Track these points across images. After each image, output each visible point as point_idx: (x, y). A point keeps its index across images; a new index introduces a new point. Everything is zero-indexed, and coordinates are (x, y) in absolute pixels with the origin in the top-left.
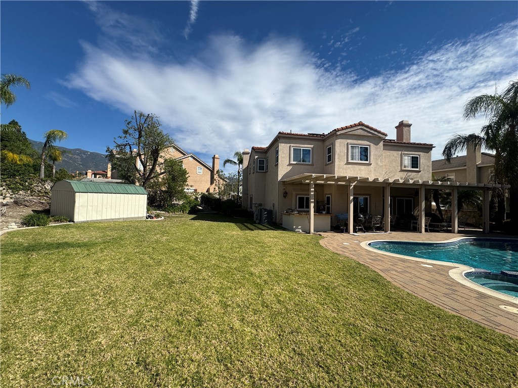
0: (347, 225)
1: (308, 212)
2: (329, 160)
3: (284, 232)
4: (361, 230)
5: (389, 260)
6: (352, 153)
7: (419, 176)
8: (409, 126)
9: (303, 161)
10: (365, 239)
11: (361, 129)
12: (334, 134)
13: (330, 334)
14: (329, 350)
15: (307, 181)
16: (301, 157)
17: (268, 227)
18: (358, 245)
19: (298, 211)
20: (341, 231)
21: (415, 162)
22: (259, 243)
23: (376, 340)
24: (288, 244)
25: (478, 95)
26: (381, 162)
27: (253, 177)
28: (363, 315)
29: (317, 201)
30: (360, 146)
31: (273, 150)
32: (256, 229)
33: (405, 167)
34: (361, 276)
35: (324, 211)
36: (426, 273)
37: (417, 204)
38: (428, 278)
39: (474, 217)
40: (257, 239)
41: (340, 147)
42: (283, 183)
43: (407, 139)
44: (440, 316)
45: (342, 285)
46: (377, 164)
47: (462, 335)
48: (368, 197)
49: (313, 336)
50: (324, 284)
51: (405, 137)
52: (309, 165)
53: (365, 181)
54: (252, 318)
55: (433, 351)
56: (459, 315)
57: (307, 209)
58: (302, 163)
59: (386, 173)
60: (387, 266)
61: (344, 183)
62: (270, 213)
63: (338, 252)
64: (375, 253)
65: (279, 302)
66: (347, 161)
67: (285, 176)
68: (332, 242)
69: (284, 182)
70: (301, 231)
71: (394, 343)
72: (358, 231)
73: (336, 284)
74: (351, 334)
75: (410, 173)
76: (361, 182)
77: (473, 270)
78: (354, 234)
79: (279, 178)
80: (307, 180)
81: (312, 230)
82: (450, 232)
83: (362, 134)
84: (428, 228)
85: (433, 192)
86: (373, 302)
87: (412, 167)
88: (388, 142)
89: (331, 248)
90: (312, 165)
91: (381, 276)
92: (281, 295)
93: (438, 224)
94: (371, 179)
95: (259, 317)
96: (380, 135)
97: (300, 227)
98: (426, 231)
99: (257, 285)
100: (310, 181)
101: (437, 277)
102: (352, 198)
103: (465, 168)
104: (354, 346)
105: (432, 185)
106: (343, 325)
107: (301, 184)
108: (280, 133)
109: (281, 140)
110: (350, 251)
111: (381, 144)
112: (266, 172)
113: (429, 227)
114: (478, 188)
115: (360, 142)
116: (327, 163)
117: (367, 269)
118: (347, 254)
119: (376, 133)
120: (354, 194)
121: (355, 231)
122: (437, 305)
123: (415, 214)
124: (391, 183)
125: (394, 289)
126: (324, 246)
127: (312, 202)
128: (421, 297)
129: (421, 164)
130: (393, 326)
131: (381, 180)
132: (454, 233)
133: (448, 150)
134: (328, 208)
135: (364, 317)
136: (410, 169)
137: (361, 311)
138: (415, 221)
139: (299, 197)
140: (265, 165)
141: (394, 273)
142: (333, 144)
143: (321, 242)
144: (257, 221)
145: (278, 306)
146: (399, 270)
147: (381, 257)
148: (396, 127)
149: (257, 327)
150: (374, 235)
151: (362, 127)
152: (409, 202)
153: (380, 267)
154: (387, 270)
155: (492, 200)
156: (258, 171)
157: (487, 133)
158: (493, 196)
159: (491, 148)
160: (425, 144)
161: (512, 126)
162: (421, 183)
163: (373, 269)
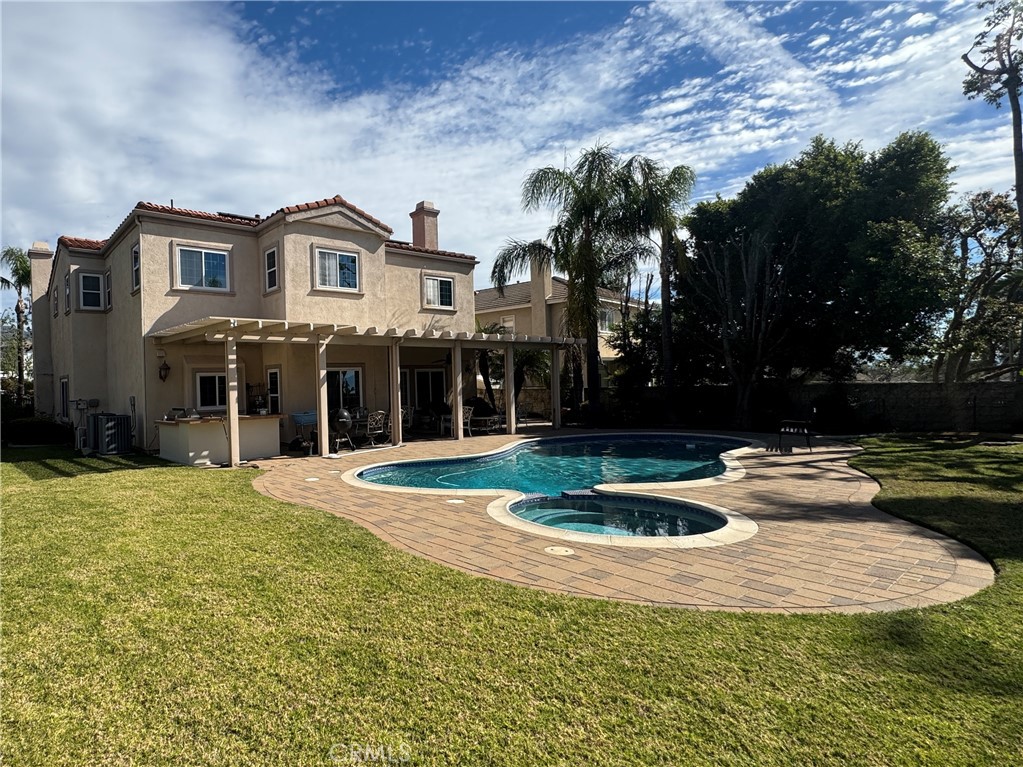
0: (315, 438)
1: (224, 414)
2: (272, 283)
3: (164, 469)
4: (346, 446)
5: (391, 502)
6: (323, 268)
7: (453, 321)
8: (435, 214)
9: (214, 283)
10: (353, 463)
11: (340, 213)
12: (281, 218)
13: (259, 668)
14: (255, 696)
15: (217, 336)
16: (207, 274)
17: (118, 463)
18: (338, 478)
19: (199, 413)
20: (306, 454)
21: (446, 293)
22: (91, 505)
23: (344, 654)
24: (172, 497)
26: (383, 290)
27: (66, 328)
28: (328, 615)
29: (247, 385)
30: (338, 253)
31: (121, 254)
32: (81, 472)
33: (429, 303)
34: (333, 542)
35: (265, 407)
36: (451, 515)
37: (450, 384)
38: (453, 524)
39: (542, 400)
40: (85, 498)
41: (296, 251)
42: (157, 341)
43: (431, 242)
44: (457, 584)
45: (293, 567)
46: (375, 295)
47: (483, 607)
48: (360, 370)
49: (222, 682)
50: (256, 573)
51: (427, 238)
52: (224, 294)
53: (348, 333)
54: (74, 685)
55: (437, 643)
56: (485, 576)
57: (222, 407)
58: (204, 288)
59: (394, 315)
60: (386, 514)
61: (305, 340)
62: (123, 423)
63: (293, 501)
64: (368, 491)
65: (145, 633)
66: (312, 286)
67: (161, 322)
68: (283, 480)
69: (159, 339)
70: (209, 463)
71: (375, 650)
72: (341, 448)
73: (279, 569)
74: (300, 655)
75: (438, 317)
76: (341, 336)
77: (523, 497)
78: (331, 455)
79: (146, 327)
80: (219, 332)
81: (236, 458)
82: (504, 432)
83: (342, 225)
84: (468, 427)
85: (478, 356)
86: (349, 586)
87: (442, 304)
88: (395, 247)
89: (278, 493)
90: (232, 294)
91: (372, 535)
92: (149, 617)
93: (485, 418)
94: (361, 331)
95: (91, 679)
96: (377, 229)
97: (205, 453)
98: (466, 434)
99: (84, 609)
100: (226, 337)
102: (323, 373)
103: (529, 305)
104: (304, 675)
105: (473, 341)
106: (287, 643)
107: (205, 343)
108: (140, 205)
109: (146, 225)
110: (317, 494)
111: (382, 249)
112: (105, 312)
113: (472, 425)
114: (543, 345)
115: (338, 243)
116: (268, 290)
117: (346, 525)
118: (311, 503)
119: (370, 225)
120: (328, 365)
121: (333, 450)
122: (456, 568)
123: (449, 402)
124: (400, 338)
125: (392, 555)
126: (261, 490)
127: (233, 388)
128: (434, 560)
129: (457, 296)
130: (379, 622)
131: (381, 331)
132: (510, 433)
133: (500, 271)
134: (275, 401)
135: (327, 619)
136: (438, 306)
137: (325, 608)
138: (448, 417)
139: (201, 378)
140: (101, 292)
141: (398, 524)
142: (280, 245)
143: (257, 484)
144: (86, 451)
145: (143, 643)
146: (407, 517)
147: (378, 497)
148: (411, 215)
149: (84, 701)
150: (371, 453)
151: (341, 209)
152: (437, 377)
153: (374, 519)
154: (386, 522)
155: (566, 365)
156: (82, 307)
157: (555, 241)
158: (566, 361)
159: (562, 269)
160: (462, 256)
161: (587, 232)
162: (453, 338)
163: (360, 523)
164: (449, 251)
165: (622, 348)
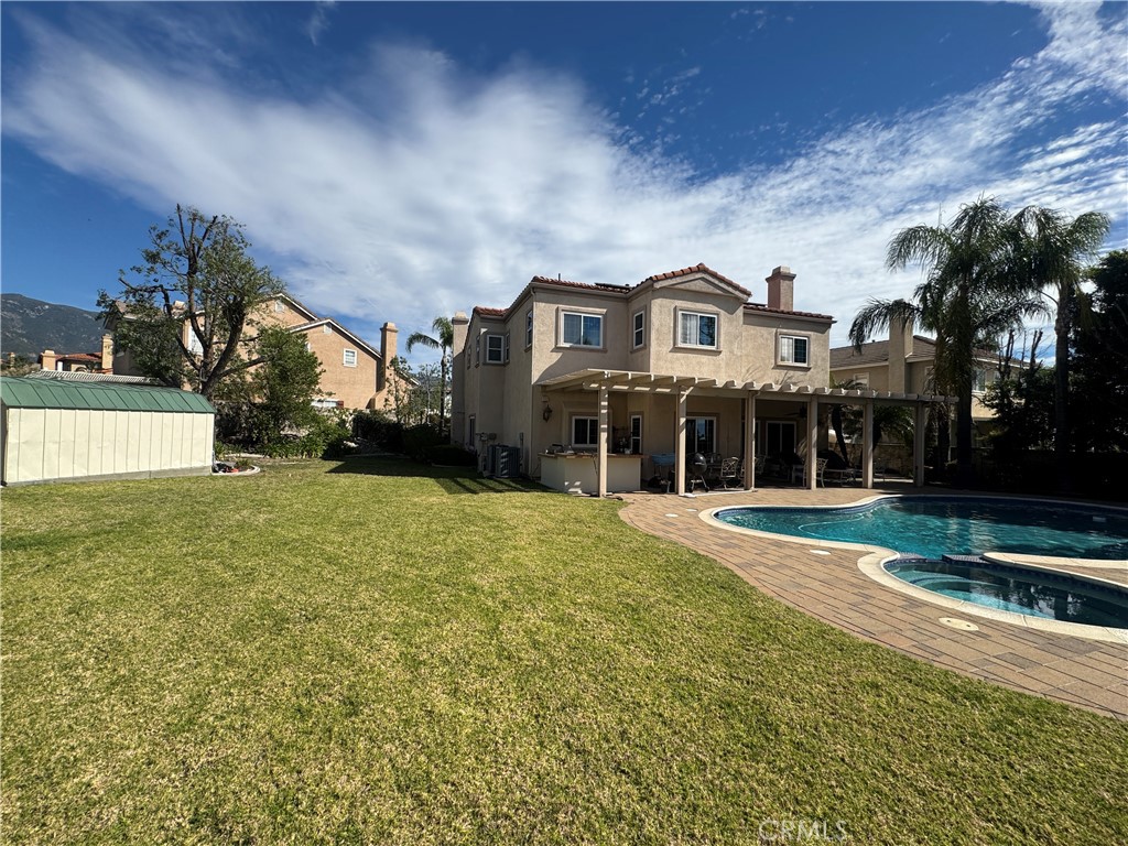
0: (673, 478)
1: (596, 451)
2: (639, 341)
3: (545, 494)
4: (699, 487)
5: (752, 545)
6: (685, 328)
7: (807, 377)
8: (792, 277)
9: (585, 343)
10: (709, 504)
11: (702, 279)
12: (649, 287)
13: (642, 703)
14: (641, 735)
15: (593, 385)
16: (581, 334)
17: (509, 486)
18: (695, 516)
19: (573, 449)
20: (664, 492)
21: (801, 350)
22: (489, 519)
23: (729, 705)
24: (553, 519)
25: (912, 225)
26: (740, 348)
27: (475, 376)
28: (706, 658)
29: (614, 428)
30: (699, 314)
31: (519, 318)
32: (483, 491)
33: (783, 360)
34: (700, 580)
35: (628, 448)
36: (819, 566)
37: (805, 434)
38: (823, 576)
39: (899, 457)
40: (485, 512)
41: (661, 314)
42: (543, 388)
43: (786, 304)
44: (843, 646)
45: (665, 600)
46: (732, 352)
47: (880, 679)
48: (714, 419)
49: (608, 711)
50: (629, 601)
51: (783, 300)
52: (598, 351)
53: (709, 386)
54: (477, 685)
55: (832, 714)
56: (875, 642)
57: (593, 446)
58: (582, 346)
59: (748, 371)
60: (749, 557)
61: (668, 390)
62: (514, 453)
63: (657, 534)
64: (727, 531)
65: (535, 645)
66: (675, 343)
67: (547, 373)
68: (645, 513)
69: (544, 386)
70: (580, 492)
71: (762, 708)
72: (696, 489)
73: (652, 600)
74: (682, 698)
75: (791, 373)
76: (701, 388)
77: (898, 556)
78: (687, 494)
79: (535, 377)
80: (594, 382)
81: (603, 490)
82: (859, 485)
83: (703, 290)
85: (834, 410)
86: (724, 630)
87: (796, 361)
88: (752, 308)
89: (642, 525)
90: (604, 351)
91: (739, 577)
92: (539, 629)
93: (839, 471)
94: (720, 384)
95: (492, 682)
96: (737, 293)
97: (578, 483)
98: (819, 485)
99: (486, 613)
100: (600, 386)
101: (839, 572)
102: (683, 420)
103: (887, 363)
104: (689, 721)
105: (831, 396)
106: (667, 681)
107: (581, 391)
108: (535, 279)
109: (539, 295)
110: (679, 530)
111: (740, 311)
112: (504, 365)
113: (825, 477)
114: (907, 402)
115: (700, 306)
116: (635, 347)
117: (711, 564)
118: (674, 537)
119: (730, 289)
120: (688, 414)
121: (688, 489)
122: (837, 626)
123: (799, 454)
124: (756, 391)
125: (762, 601)
126: (627, 521)
127: (604, 430)
128: (810, 614)
129: (811, 353)
130: (761, 675)
131: (739, 385)
132: (866, 488)
133: (858, 329)
134: (636, 443)
135: (706, 662)
136: (791, 363)
137: (702, 649)
138: (799, 467)
139: (576, 420)
140: (502, 349)
141: (762, 569)
142: (647, 309)
143: (623, 514)
144: (486, 474)
145: (534, 654)
146: (771, 563)
147: (738, 539)
148: (767, 280)
149: (486, 704)
150: (725, 496)
151: (703, 275)
152: (789, 430)
153: (736, 560)
154: (751, 565)
155: (930, 425)
156: (488, 361)
157: (924, 300)
158: (931, 418)
159: (930, 327)
160: (818, 316)
161: (963, 289)
162: (810, 392)
163: (724, 564)
164: (805, 311)
165: (1000, 408)
